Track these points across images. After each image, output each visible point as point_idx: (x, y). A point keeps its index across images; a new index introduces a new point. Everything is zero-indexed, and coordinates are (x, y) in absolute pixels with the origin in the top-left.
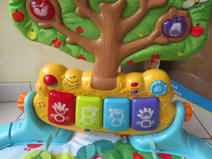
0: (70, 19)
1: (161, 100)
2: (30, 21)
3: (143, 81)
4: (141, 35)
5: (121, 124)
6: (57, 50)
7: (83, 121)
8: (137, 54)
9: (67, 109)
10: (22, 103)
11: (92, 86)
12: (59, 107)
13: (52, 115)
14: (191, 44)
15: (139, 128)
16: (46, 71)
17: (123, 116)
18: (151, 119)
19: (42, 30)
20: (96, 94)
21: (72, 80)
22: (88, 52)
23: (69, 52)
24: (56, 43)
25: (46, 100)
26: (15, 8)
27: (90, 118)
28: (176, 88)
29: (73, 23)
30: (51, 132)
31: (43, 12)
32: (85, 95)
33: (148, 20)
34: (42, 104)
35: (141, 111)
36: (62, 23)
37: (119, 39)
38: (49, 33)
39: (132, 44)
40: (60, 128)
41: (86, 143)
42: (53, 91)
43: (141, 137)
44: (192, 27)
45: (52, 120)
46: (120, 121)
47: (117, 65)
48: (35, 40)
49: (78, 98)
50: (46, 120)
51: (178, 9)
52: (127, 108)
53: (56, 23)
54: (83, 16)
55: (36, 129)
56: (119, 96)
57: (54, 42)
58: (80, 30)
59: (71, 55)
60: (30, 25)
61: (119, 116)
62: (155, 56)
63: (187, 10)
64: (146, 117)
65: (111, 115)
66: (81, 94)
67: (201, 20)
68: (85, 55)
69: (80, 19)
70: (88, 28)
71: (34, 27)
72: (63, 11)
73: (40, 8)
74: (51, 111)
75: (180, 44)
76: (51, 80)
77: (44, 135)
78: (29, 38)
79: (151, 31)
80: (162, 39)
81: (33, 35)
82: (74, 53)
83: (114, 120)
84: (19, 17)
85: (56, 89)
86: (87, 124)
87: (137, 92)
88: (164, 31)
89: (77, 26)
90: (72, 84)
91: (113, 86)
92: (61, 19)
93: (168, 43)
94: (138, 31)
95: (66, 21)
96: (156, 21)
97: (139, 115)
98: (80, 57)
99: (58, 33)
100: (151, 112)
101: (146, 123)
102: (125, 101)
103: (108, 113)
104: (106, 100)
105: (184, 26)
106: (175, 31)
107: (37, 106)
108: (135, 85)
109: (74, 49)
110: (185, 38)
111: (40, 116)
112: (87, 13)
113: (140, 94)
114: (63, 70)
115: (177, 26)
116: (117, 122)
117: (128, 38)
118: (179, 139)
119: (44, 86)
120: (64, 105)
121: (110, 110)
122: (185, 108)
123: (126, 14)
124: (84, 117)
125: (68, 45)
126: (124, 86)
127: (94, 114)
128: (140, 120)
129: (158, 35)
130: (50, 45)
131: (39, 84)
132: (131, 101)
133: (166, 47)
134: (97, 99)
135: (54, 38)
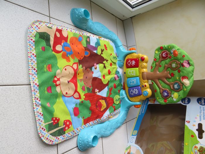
0: (163, 63)
1: (141, 96)
2: (161, 51)
3: (147, 88)
4: (162, 85)
5: (131, 84)
6: (153, 60)
7: (130, 71)
8: (155, 85)
9: (133, 65)
10: (133, 50)
11: (143, 72)
12: (134, 63)
13: (130, 60)
14: (162, 100)
15: (129, 91)
16: (145, 57)
17: (134, 84)
18: (134, 94)
19: (159, 55)
20: (140, 74)
21: (144, 66)
22: (154, 70)
23: (153, 64)
24: (155, 60)
25: (135, 58)
26: (164, 47)
27: (131, 73)
28: (143, 112)
29: (162, 64)
30: (122, 60)
31: (164, 56)
32: (139, 71)
33: (167, 86)
34: (133, 56)
35: (136, 89)
36: (162, 61)
37: (159, 78)
38: (158, 57)
39: (159, 82)
40: (124, 63)
41: (120, 73)
42: (139, 60)
43: (125, 93)
44: (167, 99)
45: (128, 60)
46: (132, 84)
47: (151, 80)
48: (155, 53)
49: (137, 68)
50: (127, 58)
51: (171, 93)
52: (137, 85)
53: (161, 59)
54: (165, 67)
55: (123, 55)
56: (140, 82)
57: (156, 59)
58: (160, 66)
59: (152, 64)
60: (159, 51)
61: (133, 82)
62: (156, 91)
63: (171, 96)
64: (134, 92)
65: (133, 80)
66: (139, 69)
67: (169, 101)
68: (153, 69)
69: (164, 66)
70: (161, 69)
71: (159, 52)
72: (165, 61)
73: (165, 55)
74: (132, 60)
75: (161, 97)
76: (143, 59)
77: (121, 57)
78: (155, 51)
79: (163, 88)
80: (161, 91)
81: (157, 52)
82: (153, 65)
83: (132, 81)
84: (161, 48)
85: (140, 61)
86: (128, 73)
87: (143, 87)
88: (164, 91)
89: (162, 65)
90: (142, 66)
91: (144, 79)
92: (163, 60)
93: (161, 94)
94: (163, 84)
95: (163, 62)
96: (166, 88)
97: (135, 89)
98: (152, 67)
99: (158, 60)
100: (136, 93)
101: (132, 92)
102: (139, 84)
103: (134, 79)
104: (138, 78)
105: (167, 96)
106: (164, 94)
107: (132, 55)
108: (145, 86)
109: (154, 65)
110: (163, 98)
111: (128, 56)
112: (166, 68)
113: (143, 88)
114: (147, 62)
115: (166, 94)
116: (131, 82)
117: (160, 81)
118: (127, 105)
119: (141, 57)
120: (135, 64)
121: (135, 80)
122: (139, 105)
123: (167, 79)
124: (131, 71)
125: (155, 63)
126: (145, 82)
127: (133, 74)
128: (133, 90)
129: (163, 90)
130: (154, 58)
131: (141, 55)
132: (139, 86)
133: (159, 93)
134: (138, 75)
135: (157, 59)
